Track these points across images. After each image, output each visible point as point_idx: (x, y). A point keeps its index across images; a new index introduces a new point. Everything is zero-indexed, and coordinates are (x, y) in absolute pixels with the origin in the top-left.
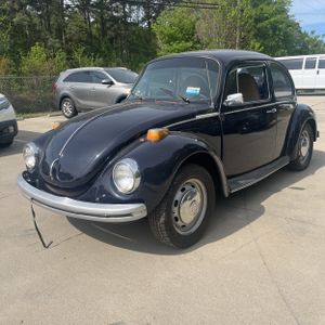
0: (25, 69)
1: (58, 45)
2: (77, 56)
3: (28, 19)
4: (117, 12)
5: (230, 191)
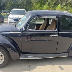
1: (65, 5)
2: (69, 7)
5: (20, 58)
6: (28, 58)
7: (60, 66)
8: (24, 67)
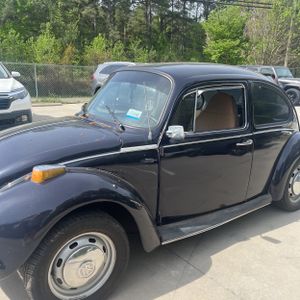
0: (87, 56)
1: (118, 37)
2: (133, 48)
3: (95, 12)
4: (177, 7)
5: (161, 242)
6: (184, 234)
7: (263, 235)
8: (177, 272)
